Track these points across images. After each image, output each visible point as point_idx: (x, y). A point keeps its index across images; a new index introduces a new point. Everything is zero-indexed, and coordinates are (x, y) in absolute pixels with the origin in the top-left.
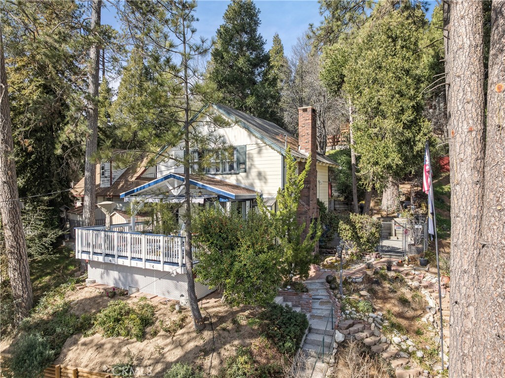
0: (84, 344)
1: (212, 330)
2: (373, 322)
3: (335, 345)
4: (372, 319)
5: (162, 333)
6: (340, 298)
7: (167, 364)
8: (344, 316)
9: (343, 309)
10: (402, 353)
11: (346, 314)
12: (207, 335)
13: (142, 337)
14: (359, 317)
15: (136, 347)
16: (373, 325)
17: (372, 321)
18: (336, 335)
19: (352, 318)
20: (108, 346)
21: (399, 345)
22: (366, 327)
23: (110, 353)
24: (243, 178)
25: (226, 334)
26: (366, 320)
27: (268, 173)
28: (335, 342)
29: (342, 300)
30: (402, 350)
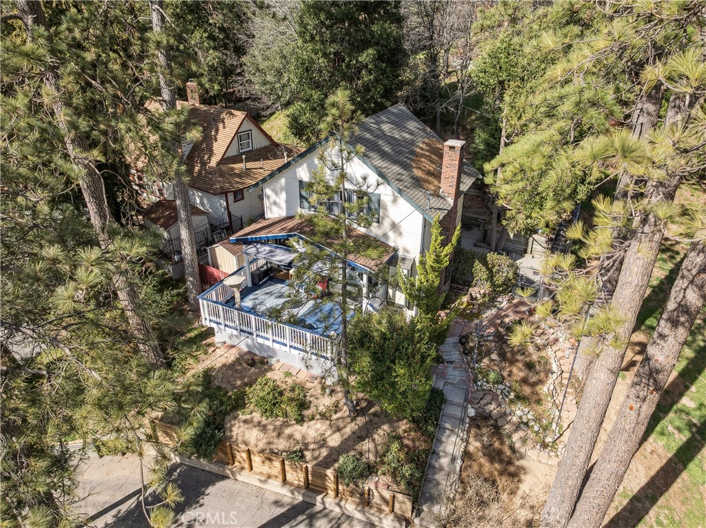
0: (245, 422)
1: (364, 415)
2: (501, 394)
3: (467, 420)
4: (500, 391)
5: (318, 417)
6: (473, 368)
7: (331, 451)
8: (476, 387)
9: (475, 381)
10: (522, 425)
11: (477, 385)
12: (361, 420)
13: (301, 420)
14: (489, 388)
15: (297, 431)
16: (501, 396)
17: (499, 394)
18: (469, 410)
19: (483, 390)
20: (271, 427)
21: (521, 417)
22: (495, 398)
23: (275, 434)
25: (376, 420)
26: (495, 391)
28: (468, 417)
29: (475, 370)
30: (523, 423)
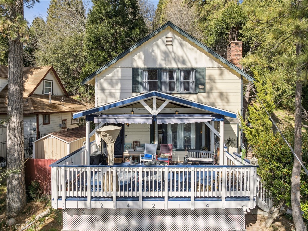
24: (204, 97)
27: (230, 94)
